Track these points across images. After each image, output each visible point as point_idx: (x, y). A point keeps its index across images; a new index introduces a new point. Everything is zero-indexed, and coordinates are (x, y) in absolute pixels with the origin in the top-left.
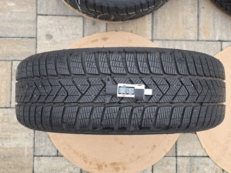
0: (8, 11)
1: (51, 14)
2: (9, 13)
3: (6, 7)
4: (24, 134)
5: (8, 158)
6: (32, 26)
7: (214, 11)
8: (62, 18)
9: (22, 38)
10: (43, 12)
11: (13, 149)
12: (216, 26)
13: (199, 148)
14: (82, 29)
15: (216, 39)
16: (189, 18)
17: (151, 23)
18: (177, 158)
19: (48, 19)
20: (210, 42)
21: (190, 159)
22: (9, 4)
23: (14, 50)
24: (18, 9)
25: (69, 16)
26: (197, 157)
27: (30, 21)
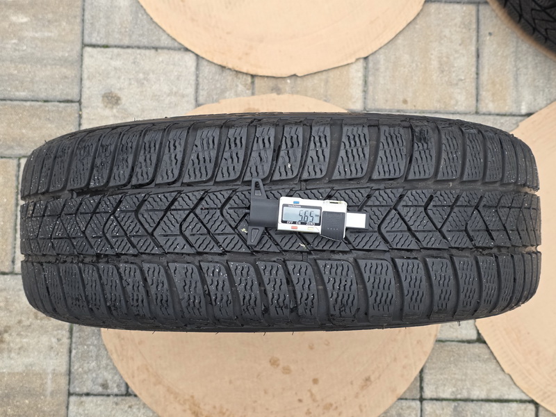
0: (12, 36)
1: (117, 43)
2: (15, 41)
3: (7, 26)
4: (44, 339)
5: (5, 400)
6: (70, 72)
7: (517, 42)
8: (145, 55)
9: (46, 101)
10: (98, 39)
11: (17, 377)
12: (522, 79)
13: (476, 379)
14: (193, 82)
15: (520, 110)
16: (455, 59)
17: (362, 70)
18: (424, 402)
19: (110, 56)
20: (508, 118)
21: (455, 407)
22: (14, 19)
23: (24, 131)
24: (36, 32)
25: (163, 48)
26: (472, 401)
27: (66, 60)
